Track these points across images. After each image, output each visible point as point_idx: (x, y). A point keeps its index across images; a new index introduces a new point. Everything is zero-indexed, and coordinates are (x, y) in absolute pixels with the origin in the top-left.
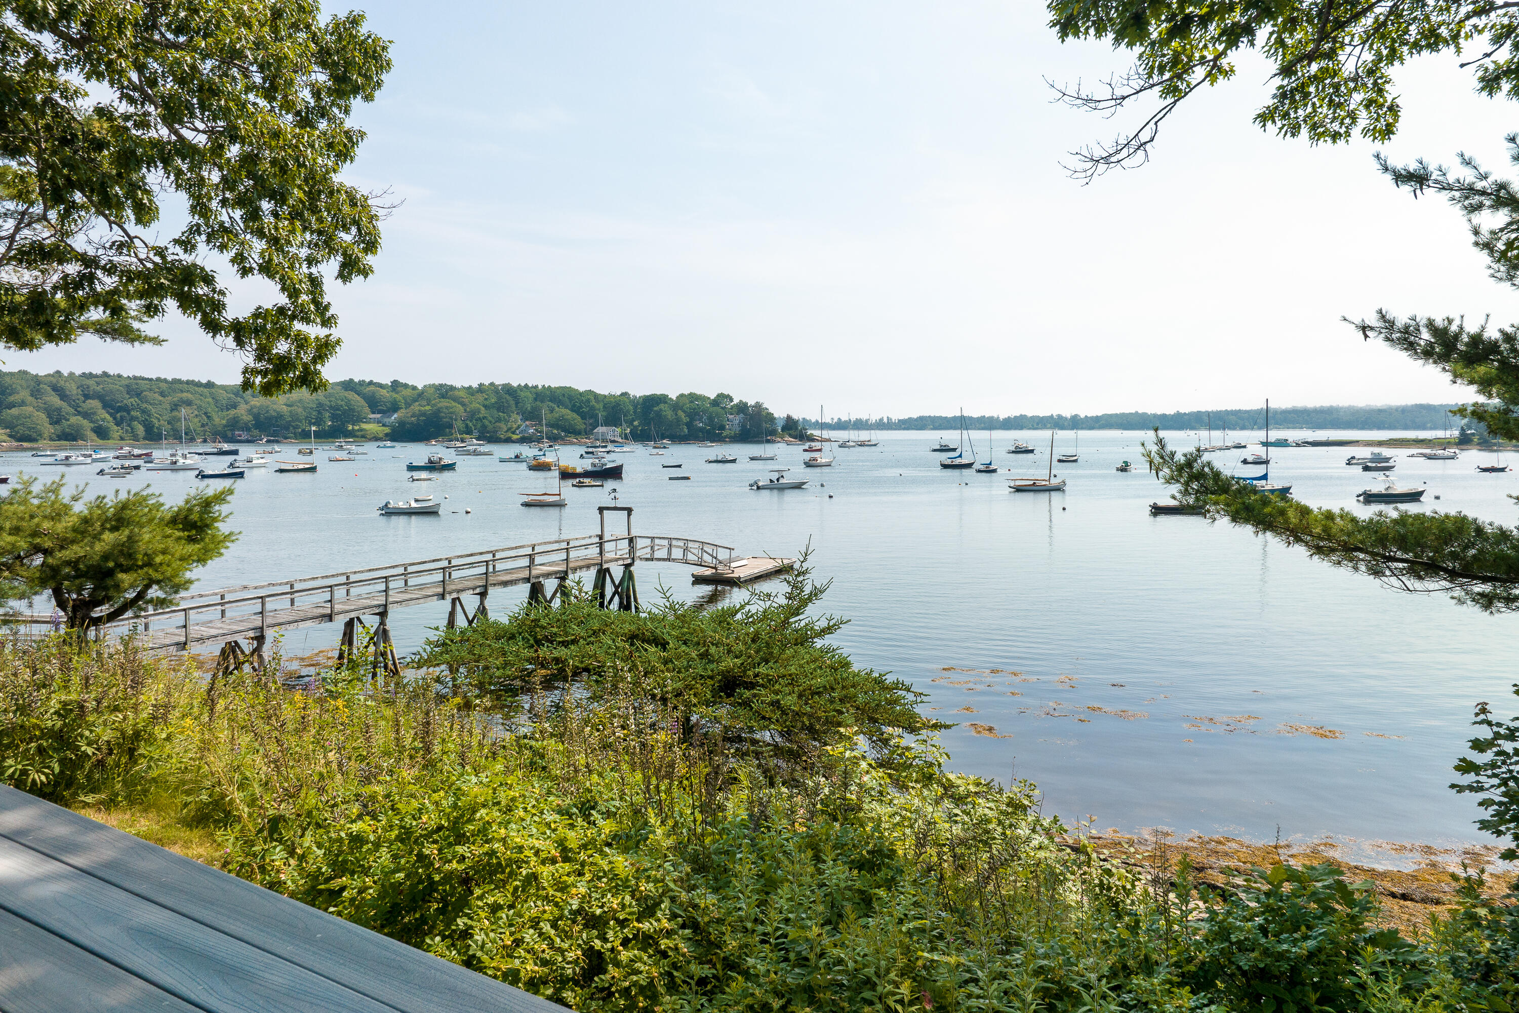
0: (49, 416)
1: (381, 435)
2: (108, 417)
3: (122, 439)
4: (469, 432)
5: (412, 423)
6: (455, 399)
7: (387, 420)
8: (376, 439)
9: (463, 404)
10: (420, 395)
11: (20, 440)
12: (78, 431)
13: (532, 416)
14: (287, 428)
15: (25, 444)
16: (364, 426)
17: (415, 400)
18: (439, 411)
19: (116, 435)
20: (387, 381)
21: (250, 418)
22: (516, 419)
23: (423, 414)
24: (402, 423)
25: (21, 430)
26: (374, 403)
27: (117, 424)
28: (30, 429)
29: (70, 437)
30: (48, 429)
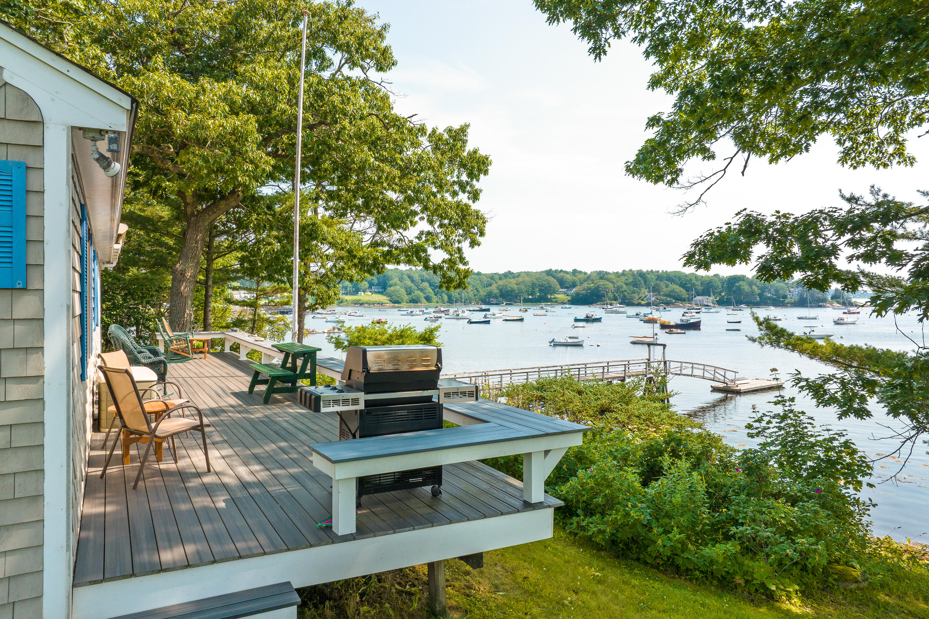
0: (406, 291)
1: (566, 301)
2: (431, 291)
3: (437, 302)
4: (615, 299)
5: (583, 294)
6: (608, 280)
7: (569, 292)
8: (563, 303)
9: (613, 283)
10: (588, 278)
11: (394, 302)
12: (418, 298)
13: (656, 290)
14: (516, 297)
15: (396, 305)
16: (557, 296)
17: (586, 281)
18: (599, 287)
19: (435, 300)
20: (570, 269)
21: (498, 291)
22: (644, 291)
23: (590, 289)
24: (577, 294)
25: (395, 298)
26: (562, 283)
27: (436, 295)
28: (398, 297)
29: (415, 301)
30: (406, 297)
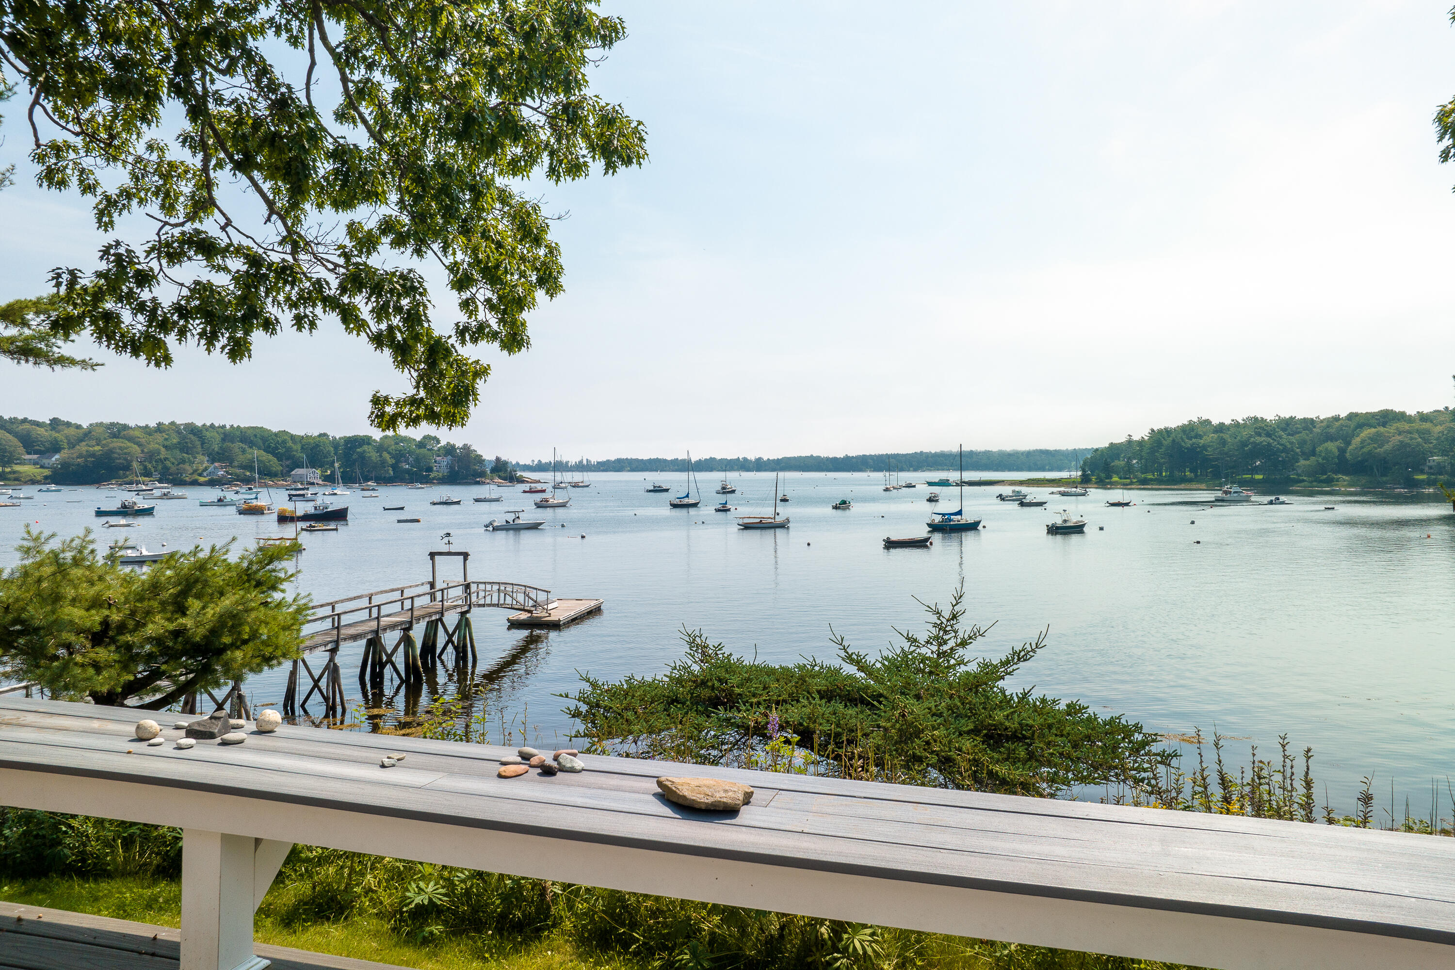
1: (39, 478)
4: (147, 473)
5: (78, 465)
6: (131, 439)
7: (45, 461)
8: (33, 482)
9: (139, 445)
10: (87, 434)
13: (221, 456)
16: (17, 468)
17: (81, 440)
18: (111, 451)
20: (45, 418)
22: (202, 461)
23: (93, 455)
24: (65, 465)
26: (29, 443)
